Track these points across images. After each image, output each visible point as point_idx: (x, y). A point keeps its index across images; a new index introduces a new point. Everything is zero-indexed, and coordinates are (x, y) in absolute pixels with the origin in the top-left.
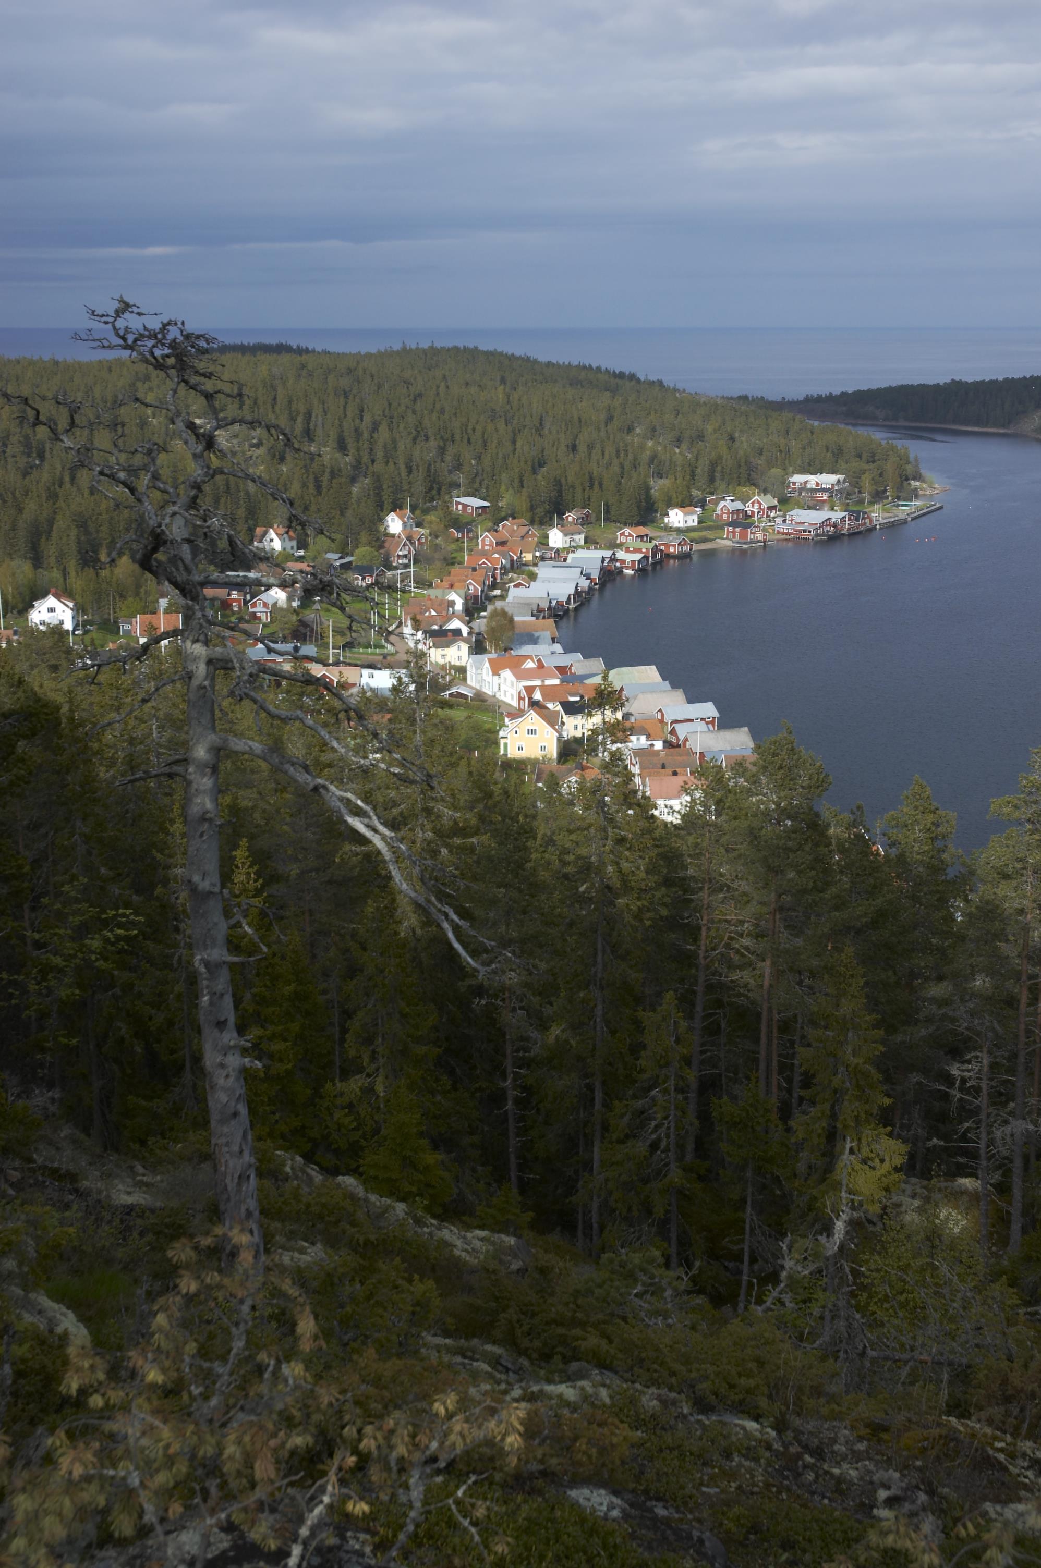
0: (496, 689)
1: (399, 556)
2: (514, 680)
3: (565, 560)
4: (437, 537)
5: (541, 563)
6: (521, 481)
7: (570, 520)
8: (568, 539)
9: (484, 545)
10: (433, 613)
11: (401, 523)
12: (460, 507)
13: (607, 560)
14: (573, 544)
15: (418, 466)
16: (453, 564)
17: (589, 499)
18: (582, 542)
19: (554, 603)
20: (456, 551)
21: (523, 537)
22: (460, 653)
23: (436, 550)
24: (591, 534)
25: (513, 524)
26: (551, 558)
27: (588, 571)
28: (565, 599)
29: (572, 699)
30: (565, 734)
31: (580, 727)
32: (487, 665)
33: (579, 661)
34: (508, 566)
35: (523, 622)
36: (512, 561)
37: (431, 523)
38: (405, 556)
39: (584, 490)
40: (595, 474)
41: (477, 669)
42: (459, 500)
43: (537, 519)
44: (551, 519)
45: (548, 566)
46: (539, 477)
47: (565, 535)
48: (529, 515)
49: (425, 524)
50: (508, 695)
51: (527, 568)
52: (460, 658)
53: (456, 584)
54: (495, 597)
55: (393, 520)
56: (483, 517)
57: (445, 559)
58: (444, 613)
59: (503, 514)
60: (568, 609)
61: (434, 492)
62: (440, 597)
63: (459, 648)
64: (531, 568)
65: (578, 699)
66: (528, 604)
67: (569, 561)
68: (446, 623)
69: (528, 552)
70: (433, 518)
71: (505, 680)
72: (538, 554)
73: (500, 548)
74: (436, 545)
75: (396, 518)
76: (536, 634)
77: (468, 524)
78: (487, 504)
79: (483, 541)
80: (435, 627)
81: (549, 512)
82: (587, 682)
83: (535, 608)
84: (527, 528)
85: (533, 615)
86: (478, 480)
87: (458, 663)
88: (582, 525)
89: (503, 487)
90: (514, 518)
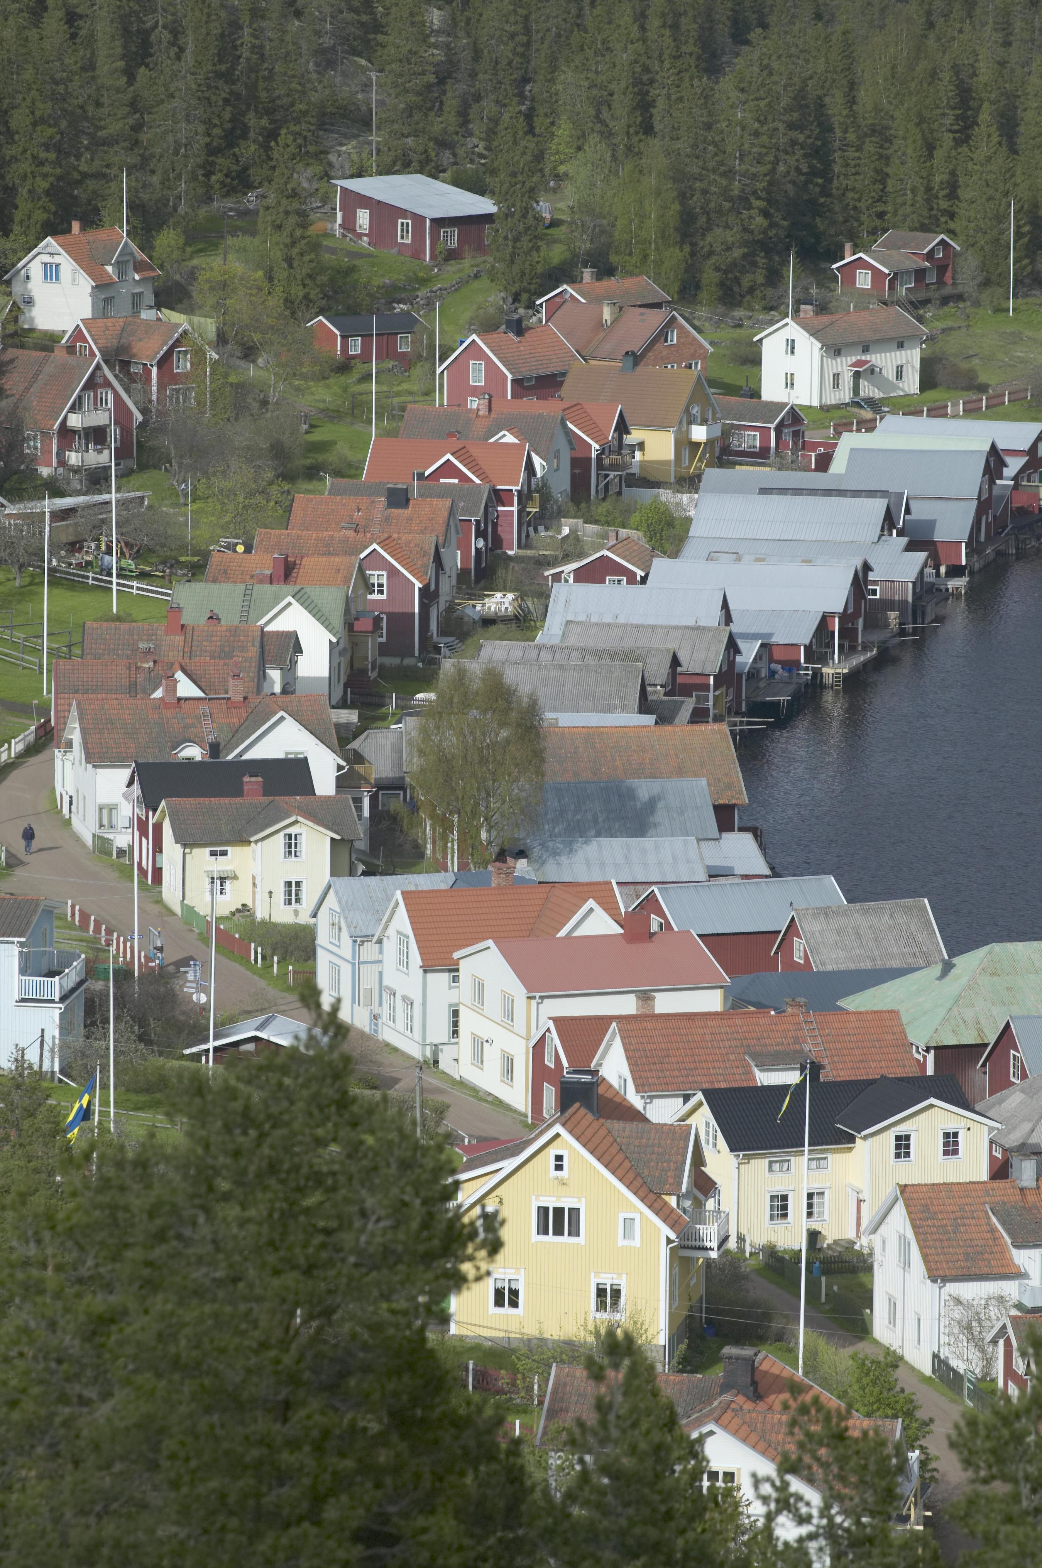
0: (439, 1032)
1: (65, 433)
2: (519, 991)
3: (824, 463)
4: (249, 353)
5: (712, 475)
6: (644, 105)
7: (863, 280)
8: (844, 365)
9: (461, 390)
10: (186, 688)
11: (86, 284)
12: (363, 218)
13: (1014, 465)
14: (868, 390)
15: (176, 31)
16: (312, 473)
17: (953, 189)
18: (912, 384)
19: (749, 653)
20: (333, 415)
21: (635, 358)
22: (293, 870)
23: (239, 409)
24: (952, 345)
25: (596, 300)
26: (761, 455)
27: (920, 512)
28: (803, 635)
29: (766, 1078)
30: (709, 1233)
31: (797, 1206)
32: (402, 921)
33: (826, 912)
34: (561, 485)
35: (591, 734)
36: (580, 464)
37: (224, 286)
38: (97, 435)
39: (931, 148)
40: (985, 72)
41: (359, 940)
42: (356, 185)
43: (709, 277)
44: (775, 277)
45: (740, 489)
46: (727, 85)
47: (834, 350)
48: (675, 256)
49: (198, 291)
50: (492, 1055)
51: (646, 495)
52: (293, 891)
53: (309, 564)
54: (488, 622)
55: (52, 272)
56: (467, 265)
57: (278, 452)
58: (235, 690)
59: (556, 254)
60: (817, 683)
61: (249, 149)
62: (230, 618)
63: (291, 846)
64: (666, 496)
65: (792, 1078)
66: (628, 656)
67: (839, 465)
68: (240, 732)
69: (655, 424)
70: (237, 266)
71: (480, 988)
72: (699, 433)
73: (532, 406)
74: (241, 389)
75: (67, 264)
76: (644, 789)
77: (393, 294)
78: (484, 205)
79: (459, 370)
80: (194, 752)
81: (766, 246)
82: (853, 1003)
83: (659, 672)
84: (656, 318)
85: (645, 706)
86: (451, 102)
87: (283, 915)
88: (915, 305)
89: (564, 130)
90: (605, 271)
